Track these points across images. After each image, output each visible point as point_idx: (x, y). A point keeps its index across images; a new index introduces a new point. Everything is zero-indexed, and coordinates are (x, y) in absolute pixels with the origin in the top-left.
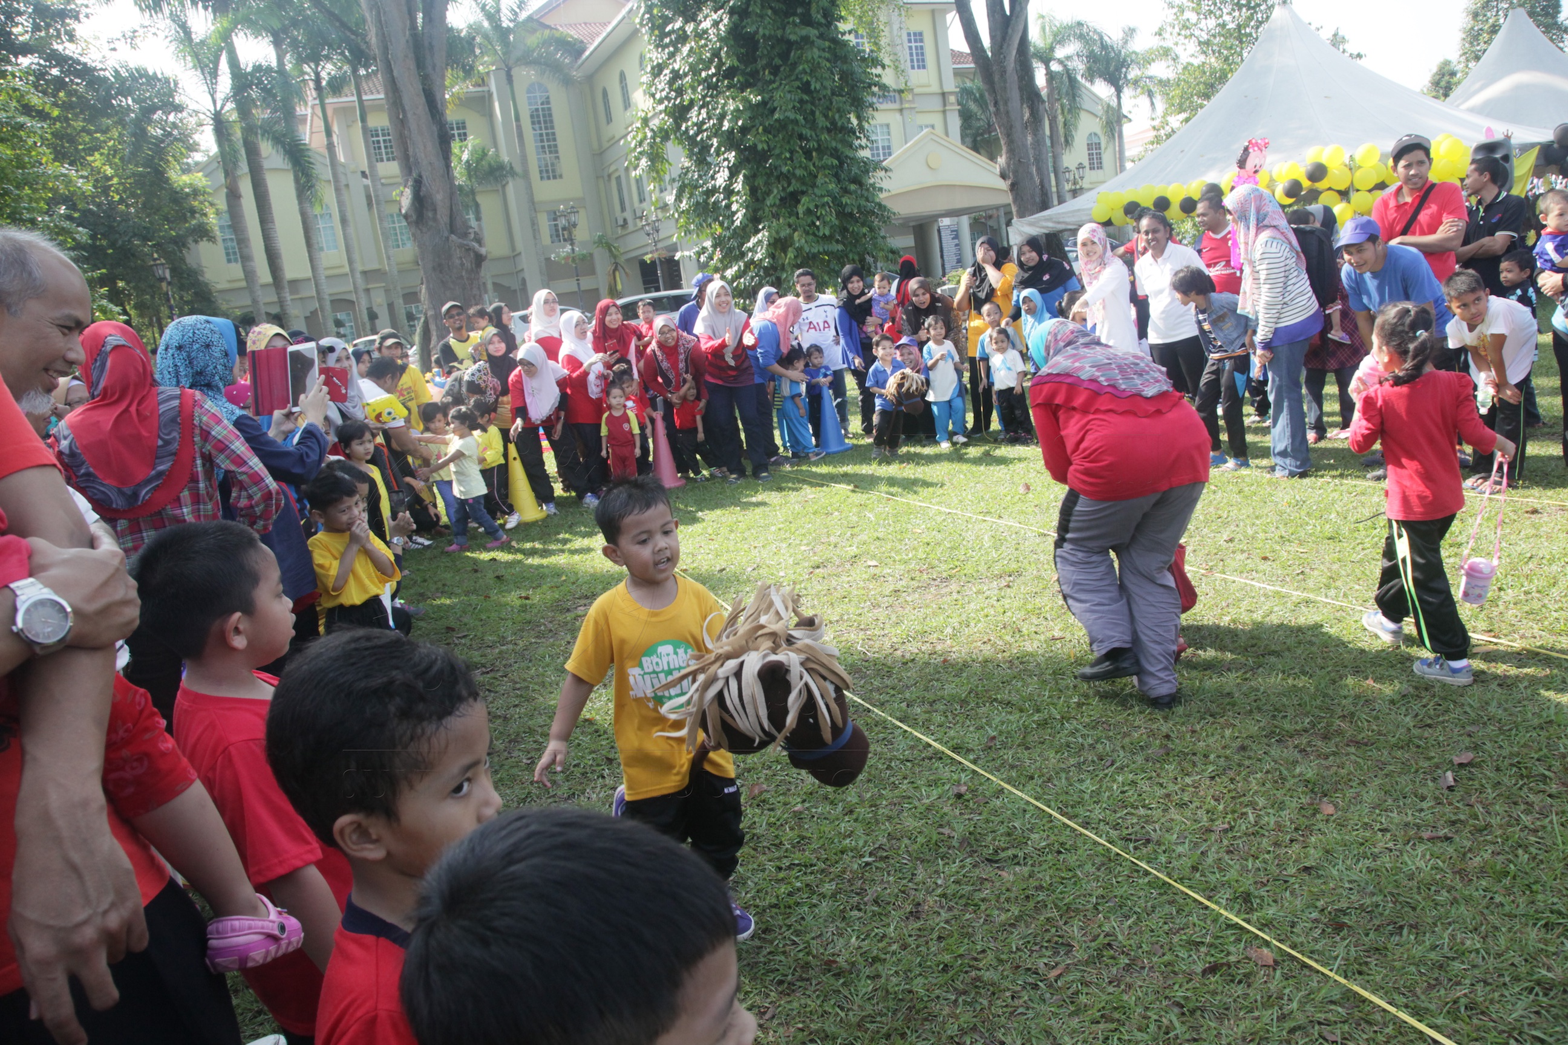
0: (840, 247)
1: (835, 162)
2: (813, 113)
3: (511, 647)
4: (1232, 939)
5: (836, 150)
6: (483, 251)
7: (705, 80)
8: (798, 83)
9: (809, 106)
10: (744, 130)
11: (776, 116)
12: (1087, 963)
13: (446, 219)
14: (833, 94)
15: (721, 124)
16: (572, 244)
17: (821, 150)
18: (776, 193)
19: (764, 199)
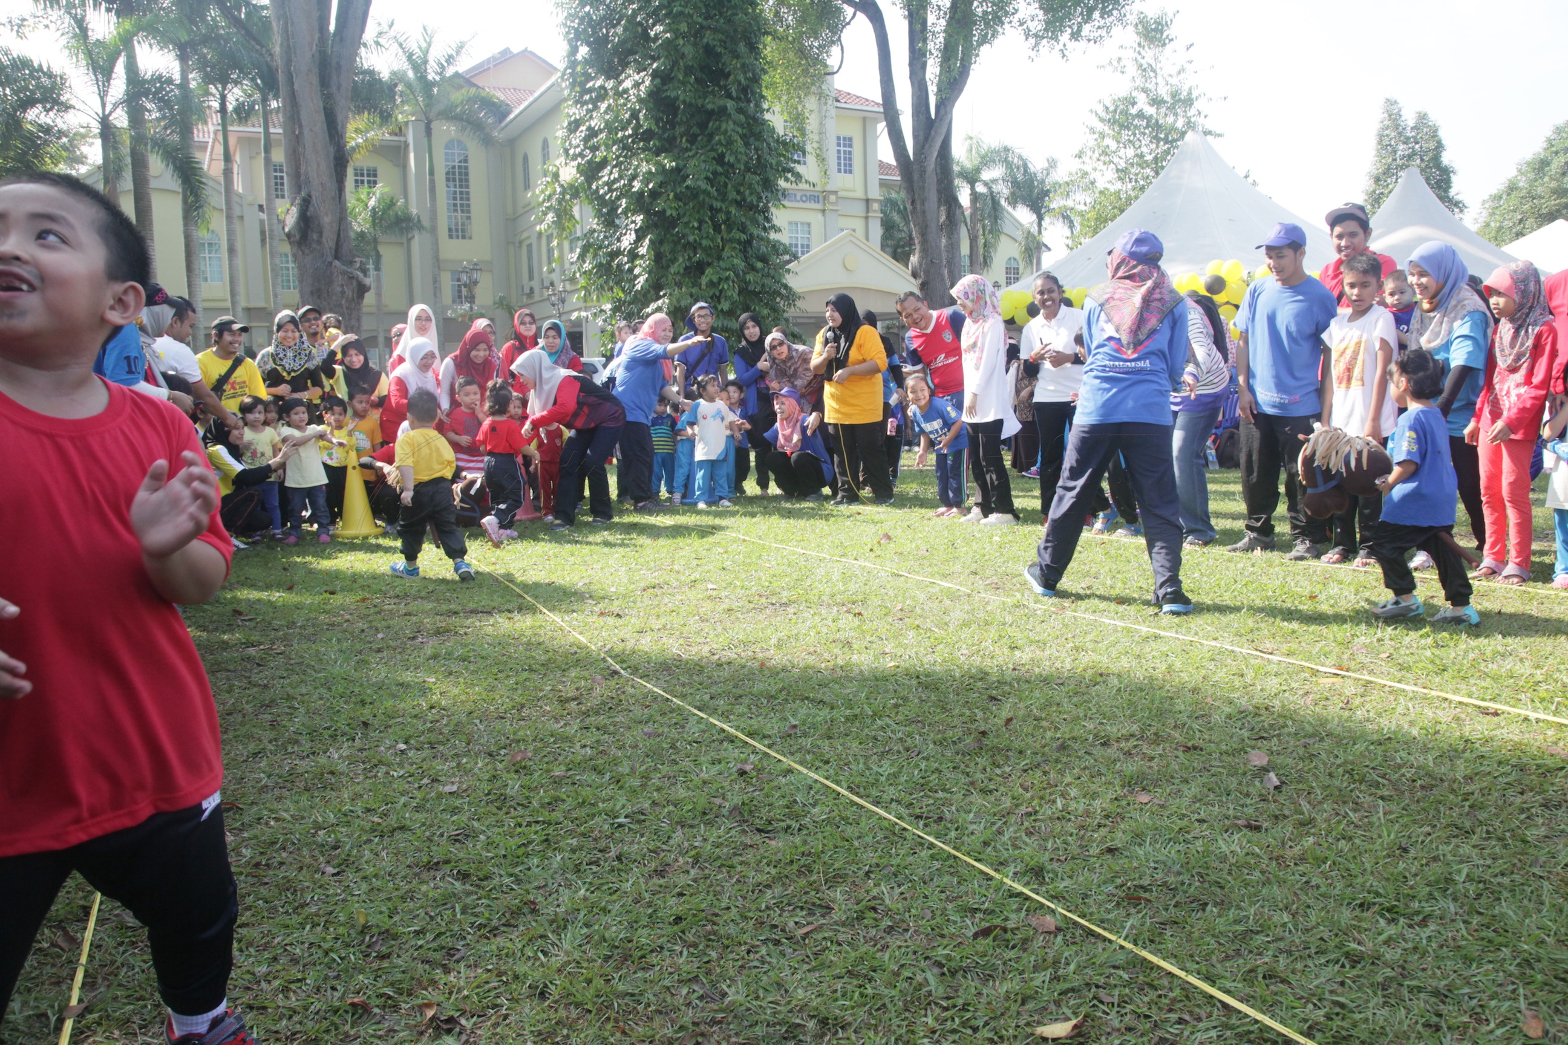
1: (744, 238)
2: (726, 185)
4: (1015, 907)
5: (744, 226)
6: (367, 281)
7: (621, 140)
8: (713, 154)
9: (723, 179)
10: (654, 194)
11: (689, 182)
12: (843, 925)
13: (332, 244)
15: (631, 186)
16: (472, 302)
17: (730, 224)
18: (681, 262)
19: (668, 267)
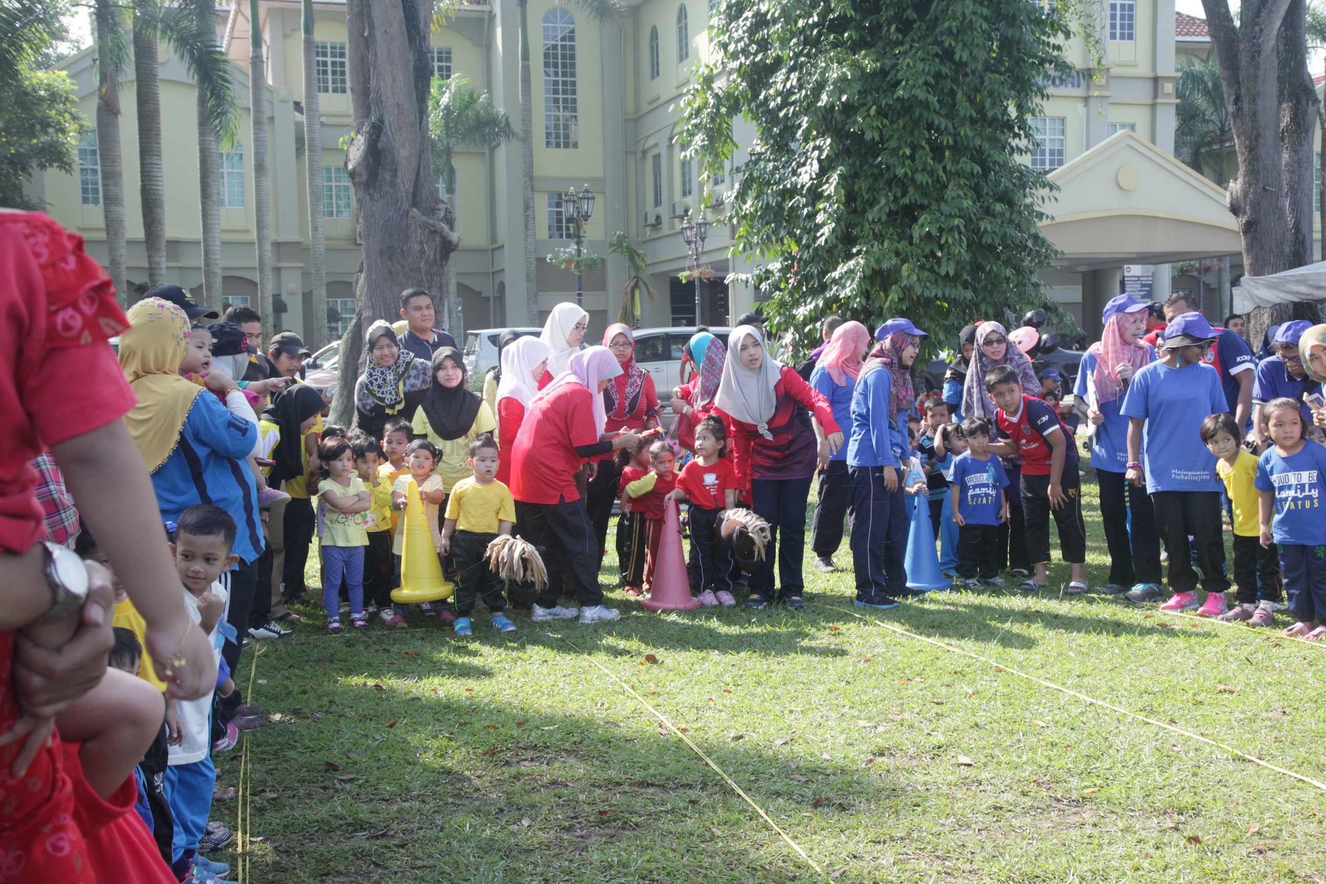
0: (969, 294)
1: (977, 169)
2: (953, 93)
3: (416, 804)
5: (980, 150)
6: (454, 237)
7: (802, 31)
8: (936, 49)
9: (949, 84)
10: (849, 109)
11: (899, 93)
13: (409, 186)
14: (987, 68)
15: (817, 98)
16: (579, 243)
17: (958, 149)
18: (884, 203)
19: (865, 211)
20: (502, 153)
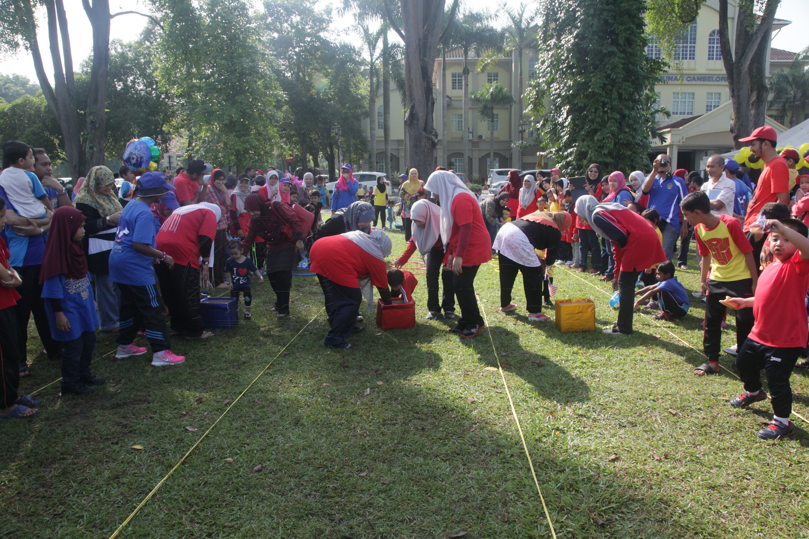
1: (619, 116)
6: (437, 141)
10: (573, 96)
11: (590, 90)
13: (423, 125)
16: (522, 140)
20: (513, 107)
